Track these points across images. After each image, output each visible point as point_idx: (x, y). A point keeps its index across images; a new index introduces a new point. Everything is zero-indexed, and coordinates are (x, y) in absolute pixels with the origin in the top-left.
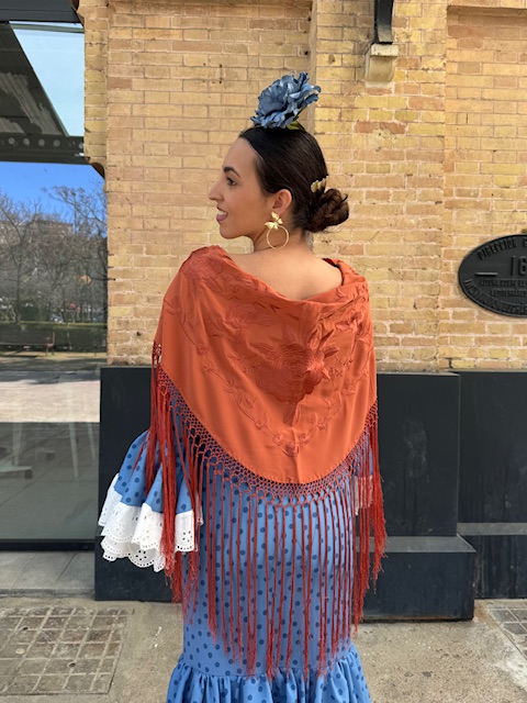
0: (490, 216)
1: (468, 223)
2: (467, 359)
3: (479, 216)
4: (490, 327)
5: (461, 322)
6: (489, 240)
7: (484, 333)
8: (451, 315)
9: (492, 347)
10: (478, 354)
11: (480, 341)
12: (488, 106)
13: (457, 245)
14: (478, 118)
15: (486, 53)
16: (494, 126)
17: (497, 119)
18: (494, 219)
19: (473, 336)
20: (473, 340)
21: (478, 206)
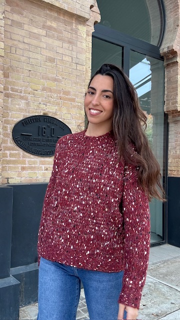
0: (28, 104)
1: (17, 106)
2: (17, 178)
3: (22, 104)
4: (28, 161)
5: (14, 159)
6: (28, 117)
7: (25, 164)
8: (8, 155)
9: (29, 171)
10: (23, 175)
11: (23, 169)
12: (27, 47)
13: (11, 117)
14: (21, 52)
15: (26, 19)
16: (29, 58)
17: (31, 55)
18: (30, 106)
19: (20, 166)
20: (20, 168)
21: (22, 98)
